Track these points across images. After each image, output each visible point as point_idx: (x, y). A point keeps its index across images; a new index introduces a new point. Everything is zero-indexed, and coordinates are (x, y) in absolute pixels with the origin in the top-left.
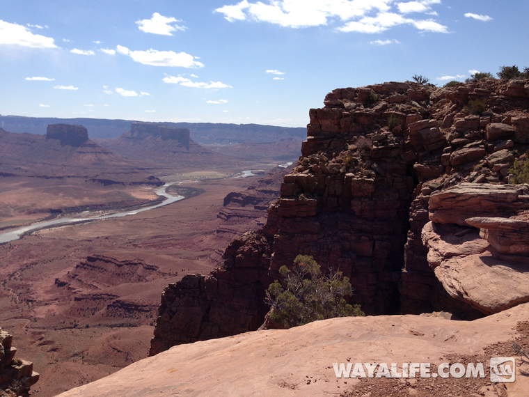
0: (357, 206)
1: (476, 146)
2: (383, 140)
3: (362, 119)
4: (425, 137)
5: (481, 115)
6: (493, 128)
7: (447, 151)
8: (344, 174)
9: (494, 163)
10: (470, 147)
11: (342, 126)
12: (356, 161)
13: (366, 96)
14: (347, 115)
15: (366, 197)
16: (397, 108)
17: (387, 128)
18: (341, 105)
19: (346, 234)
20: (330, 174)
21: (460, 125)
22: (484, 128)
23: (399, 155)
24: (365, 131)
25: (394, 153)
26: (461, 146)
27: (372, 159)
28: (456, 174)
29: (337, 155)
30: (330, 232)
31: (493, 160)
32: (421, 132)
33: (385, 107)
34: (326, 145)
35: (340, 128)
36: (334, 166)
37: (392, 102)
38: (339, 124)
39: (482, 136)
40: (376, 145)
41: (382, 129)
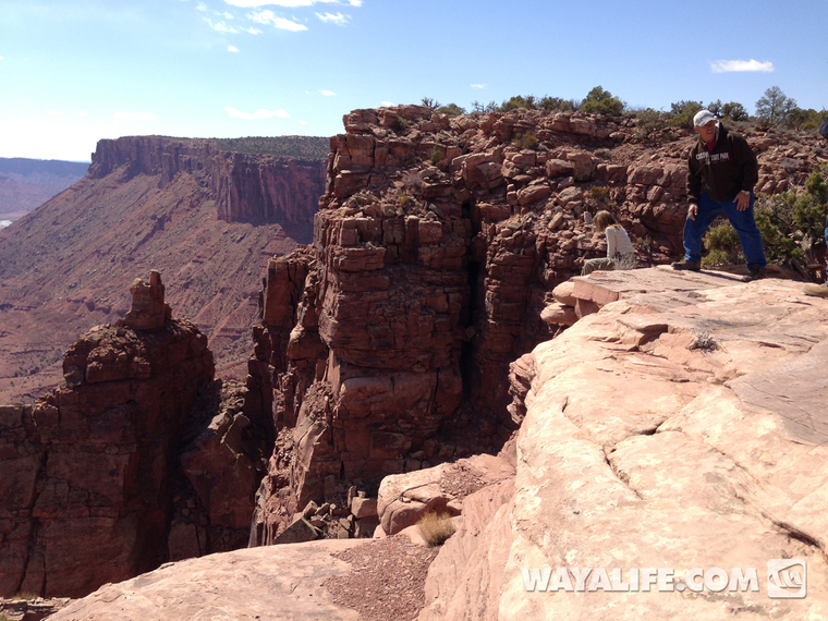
0: (426, 254)
1: (541, 183)
2: (433, 177)
3: (398, 150)
4: (485, 173)
5: (536, 150)
6: (555, 164)
7: (511, 189)
8: (402, 217)
9: (566, 202)
10: (536, 184)
11: (377, 158)
12: (411, 201)
13: (398, 119)
14: (381, 145)
15: (434, 243)
16: (434, 139)
17: (430, 161)
18: (369, 131)
19: (419, 288)
20: (386, 218)
21: (517, 161)
22: (543, 164)
23: (452, 194)
24: (407, 163)
25: (447, 191)
26: (525, 183)
27: (431, 200)
28: (531, 213)
29: (385, 193)
30: (401, 287)
31: (565, 198)
32: (479, 167)
33: (419, 138)
34: (365, 182)
35: (374, 161)
36: (389, 207)
37: (426, 130)
38: (373, 155)
39: (543, 173)
40: (427, 181)
41: (425, 163)
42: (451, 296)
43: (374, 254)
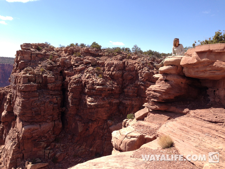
0: (50, 86)
1: (82, 66)
2: (51, 64)
3: (39, 56)
4: (66, 63)
5: (81, 57)
6: (86, 61)
7: (74, 67)
8: (42, 75)
11: (32, 58)
12: (44, 70)
13: (38, 47)
14: (34, 54)
15: (52, 83)
16: (50, 53)
17: (49, 59)
18: (29, 50)
19: (48, 96)
20: (37, 75)
21: (75, 60)
22: (83, 61)
23: (57, 69)
24: (42, 59)
25: (55, 68)
26: (78, 66)
27: (50, 70)
28: (81, 74)
29: (36, 68)
30: (42, 96)
31: (89, 70)
32: (65, 61)
33: (45, 52)
34: (29, 65)
35: (31, 58)
36: (37, 72)
37: (48, 50)
38: (31, 57)
39: (83, 63)
40: (49, 65)
42: (58, 98)
43: (33, 86)
